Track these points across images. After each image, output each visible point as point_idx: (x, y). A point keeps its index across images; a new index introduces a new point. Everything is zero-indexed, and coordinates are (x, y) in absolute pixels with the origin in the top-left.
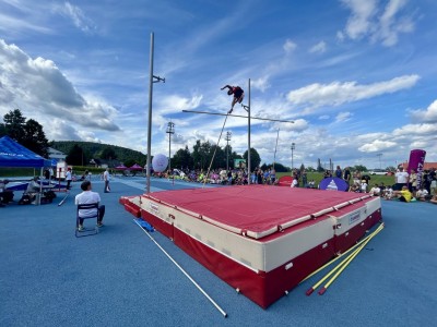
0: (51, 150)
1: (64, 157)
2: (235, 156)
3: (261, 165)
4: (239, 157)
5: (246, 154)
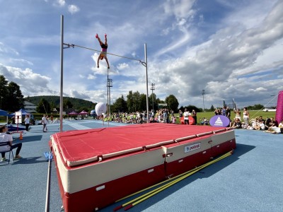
0: (26, 103)
1: (35, 107)
2: (159, 101)
3: (179, 107)
4: (163, 102)
5: (167, 99)
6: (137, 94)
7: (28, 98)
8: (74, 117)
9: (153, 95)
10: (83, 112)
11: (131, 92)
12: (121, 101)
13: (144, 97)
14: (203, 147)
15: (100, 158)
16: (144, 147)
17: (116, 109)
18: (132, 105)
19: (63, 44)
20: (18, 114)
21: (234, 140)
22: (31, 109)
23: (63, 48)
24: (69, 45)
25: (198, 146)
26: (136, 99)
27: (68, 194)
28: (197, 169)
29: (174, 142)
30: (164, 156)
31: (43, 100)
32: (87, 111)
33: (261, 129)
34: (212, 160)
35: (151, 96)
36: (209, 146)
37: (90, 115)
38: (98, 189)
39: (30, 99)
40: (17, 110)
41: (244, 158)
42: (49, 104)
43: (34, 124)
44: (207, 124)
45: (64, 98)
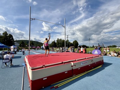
0: (15, 43)
1: (19, 45)
2: (70, 43)
3: (79, 46)
5: (74, 42)
6: (61, 40)
7: (16, 41)
8: (35, 49)
9: (68, 40)
10: (38, 47)
11: (58, 39)
12: (54, 42)
13: (64, 41)
14: (89, 63)
15: (44, 66)
16: (62, 62)
17: (52, 46)
18: (58, 44)
19: (30, 18)
20: (12, 47)
21: (103, 60)
22: (17, 45)
23: (30, 20)
24: (33, 19)
25: (87, 62)
26: (60, 42)
27: (32, 81)
28: (86, 73)
29: (76, 61)
30: (72, 66)
31: (22, 42)
32: (40, 46)
33: (115, 56)
34: (93, 69)
35: (67, 40)
36: (91, 63)
37: (41, 48)
38: (44, 79)
39: (17, 41)
40: (12, 46)
41: (107, 69)
42: (24, 43)
43: (18, 51)
44: (91, 53)
45: (31, 41)
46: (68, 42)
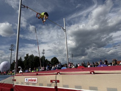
6: (32, 56)
9: (44, 57)
11: (27, 55)
18: (28, 64)
26: (31, 60)
46: (44, 59)
